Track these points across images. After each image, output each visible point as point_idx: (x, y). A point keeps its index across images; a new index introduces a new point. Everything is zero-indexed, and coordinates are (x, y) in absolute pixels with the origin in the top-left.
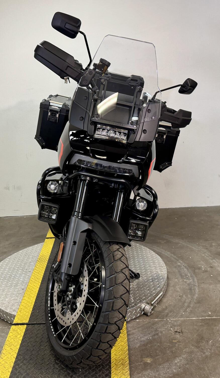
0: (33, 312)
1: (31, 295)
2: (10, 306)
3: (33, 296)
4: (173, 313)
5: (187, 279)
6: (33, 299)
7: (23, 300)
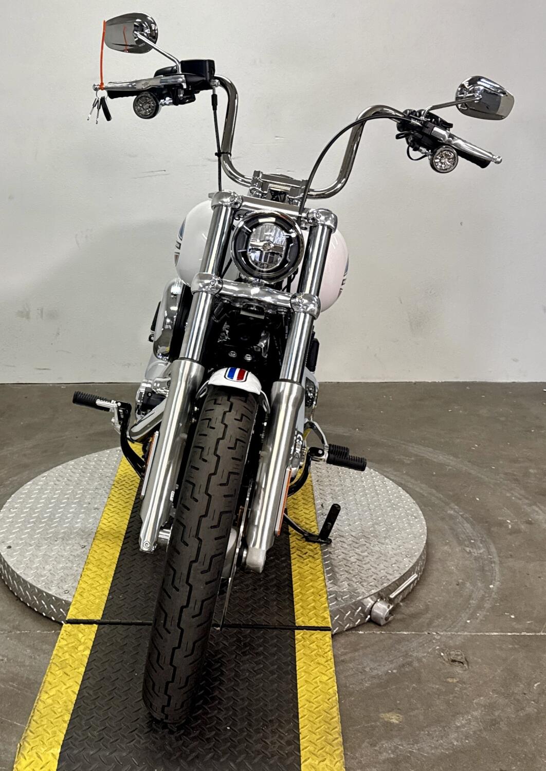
0: (111, 597)
1: (103, 559)
2: (55, 582)
3: (108, 563)
4: (443, 620)
5: (472, 547)
6: (108, 570)
7: (85, 570)
